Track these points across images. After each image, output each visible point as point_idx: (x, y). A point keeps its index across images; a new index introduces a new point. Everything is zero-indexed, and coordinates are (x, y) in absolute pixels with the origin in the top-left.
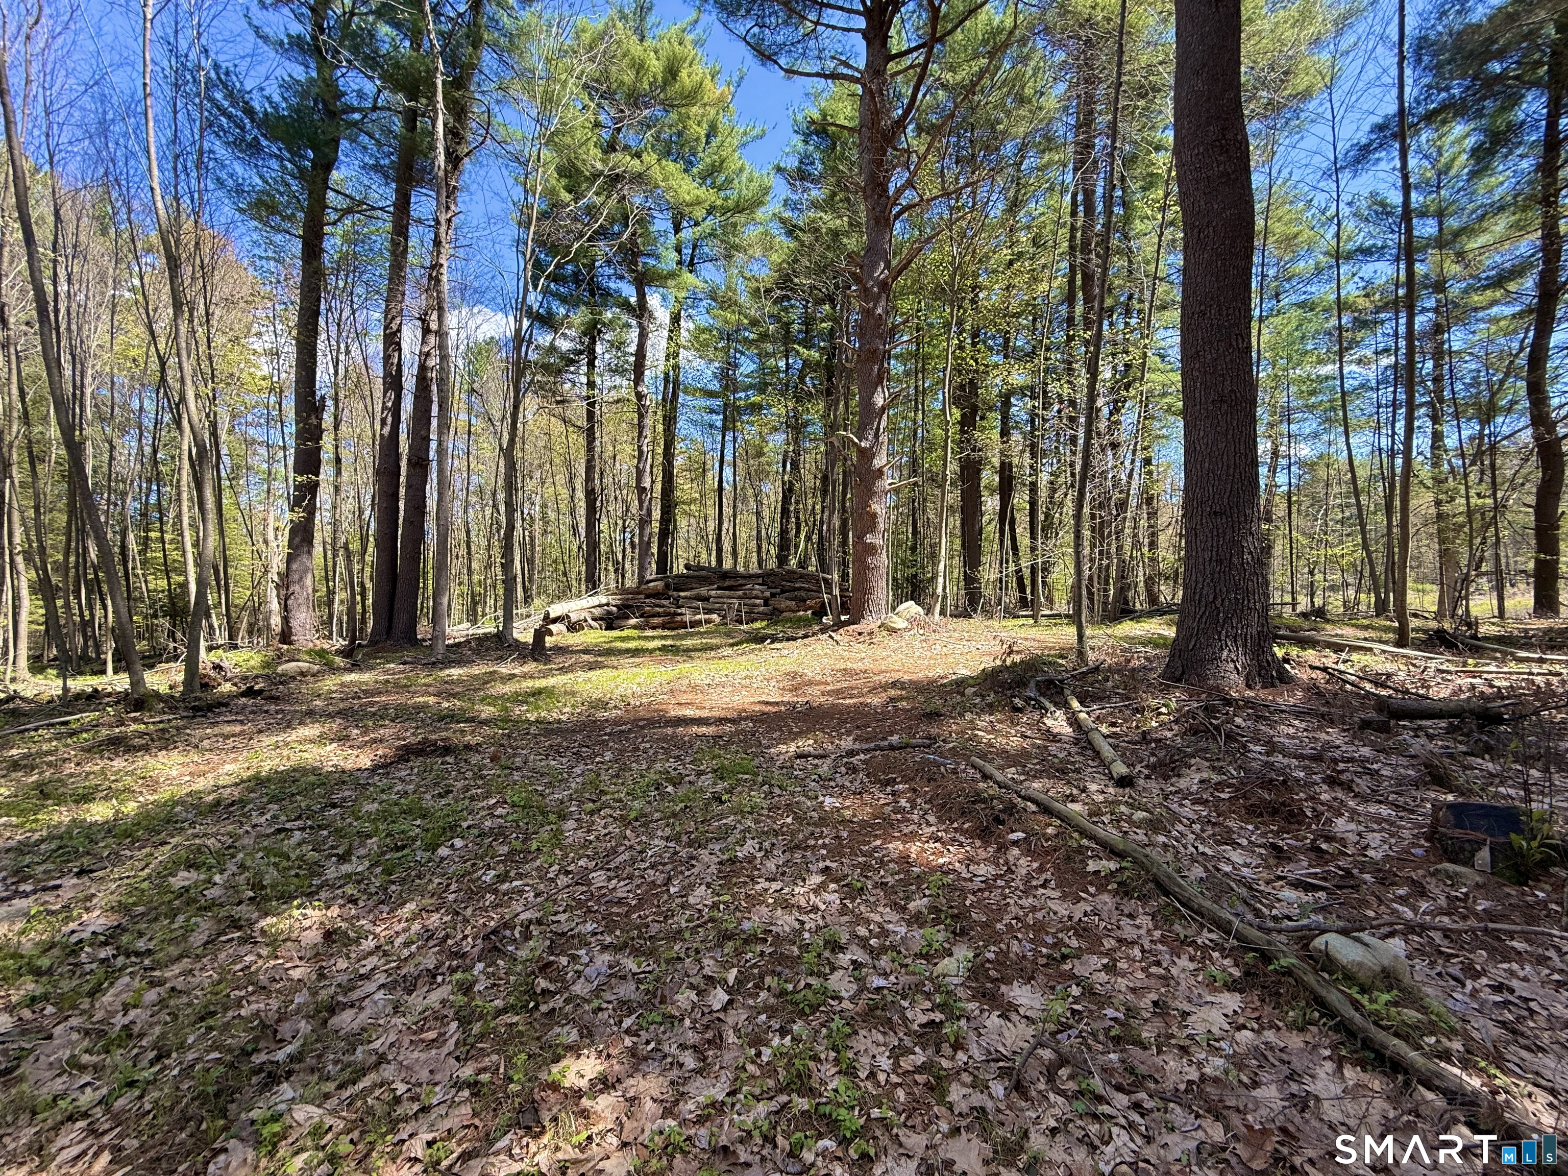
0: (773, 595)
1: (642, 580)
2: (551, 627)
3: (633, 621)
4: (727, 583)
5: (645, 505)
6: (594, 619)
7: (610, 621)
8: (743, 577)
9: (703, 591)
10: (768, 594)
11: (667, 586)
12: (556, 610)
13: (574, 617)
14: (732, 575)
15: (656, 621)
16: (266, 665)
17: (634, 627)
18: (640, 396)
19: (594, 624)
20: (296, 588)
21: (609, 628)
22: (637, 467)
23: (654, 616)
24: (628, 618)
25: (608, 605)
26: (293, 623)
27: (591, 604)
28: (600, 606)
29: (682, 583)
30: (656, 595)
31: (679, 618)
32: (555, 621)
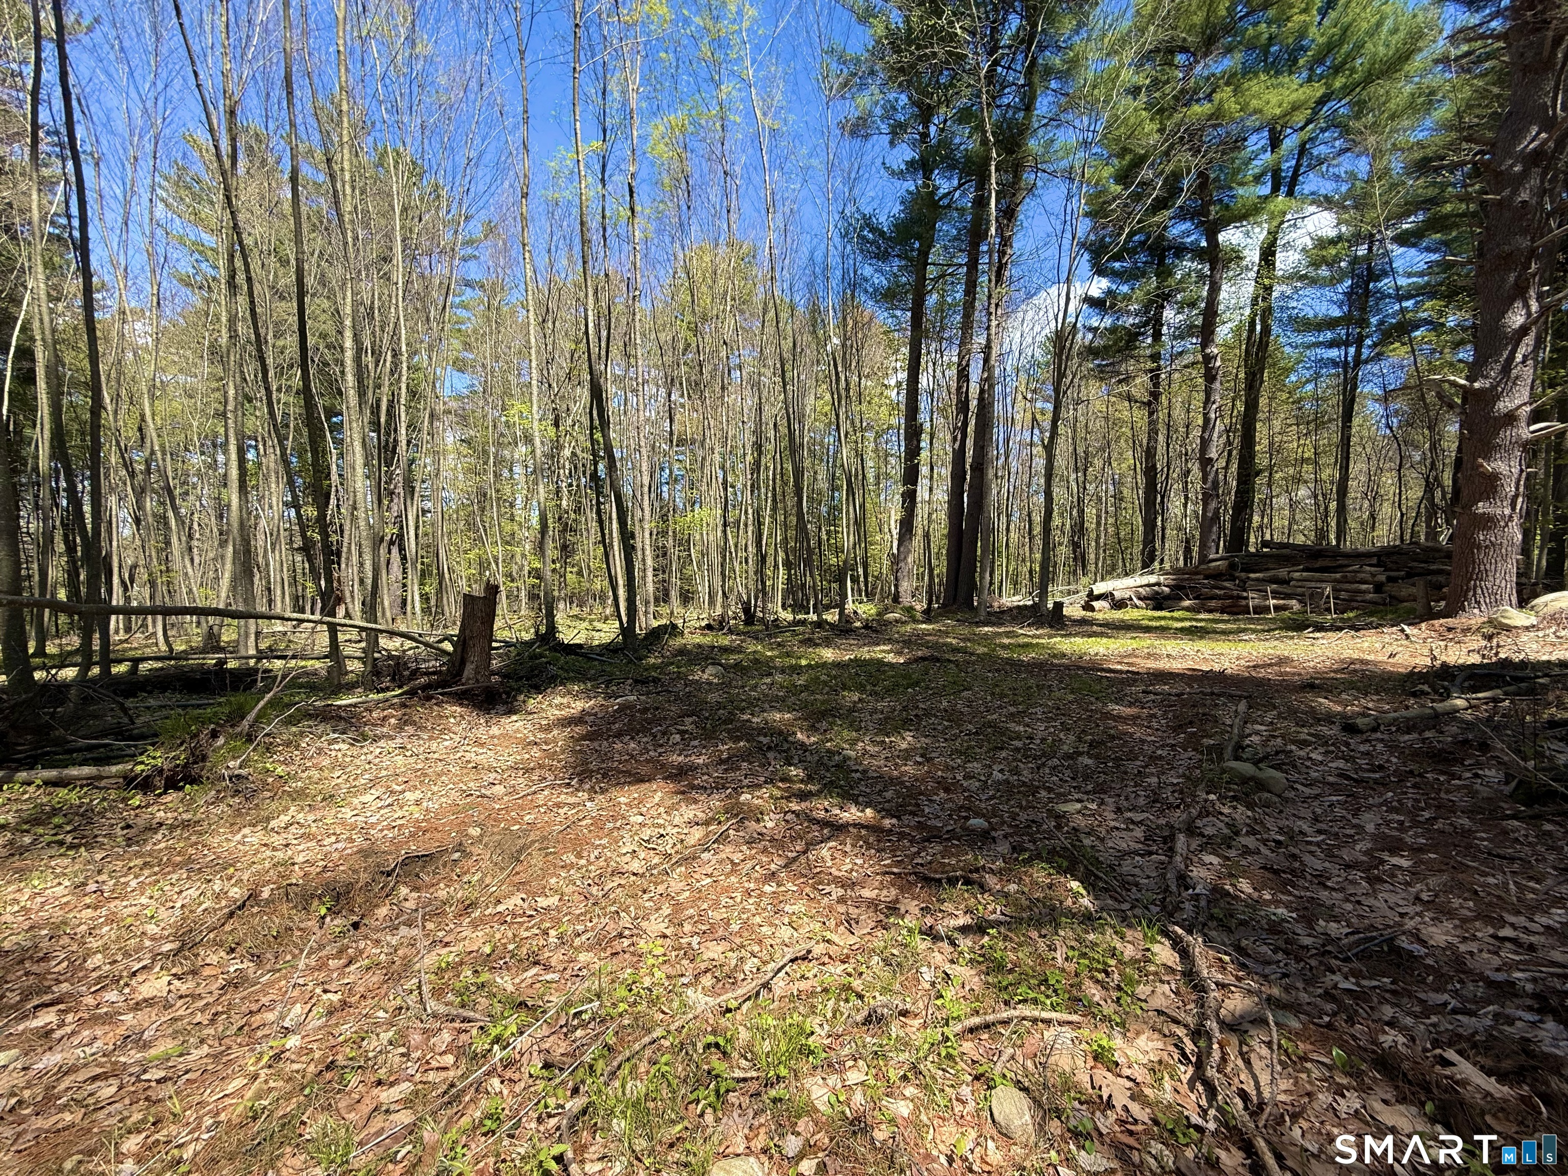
0: (1390, 579)
1: (1203, 559)
2: (1094, 604)
3: (1187, 603)
4: (1319, 564)
5: (1211, 478)
6: (1140, 598)
7: (1157, 601)
8: (1347, 556)
9: (1282, 573)
10: (1382, 578)
11: (1232, 566)
12: (1100, 588)
13: (1117, 595)
14: (1336, 553)
15: (1213, 604)
16: (879, 614)
17: (1187, 609)
18: (1208, 359)
19: (1138, 602)
20: (902, 564)
21: (1158, 607)
22: (1202, 437)
23: (1212, 598)
24: (1181, 599)
25: (1158, 584)
26: (901, 589)
27: (1139, 583)
28: (1148, 585)
29: (1255, 562)
30: (1217, 576)
31: (1244, 602)
32: (1099, 597)
